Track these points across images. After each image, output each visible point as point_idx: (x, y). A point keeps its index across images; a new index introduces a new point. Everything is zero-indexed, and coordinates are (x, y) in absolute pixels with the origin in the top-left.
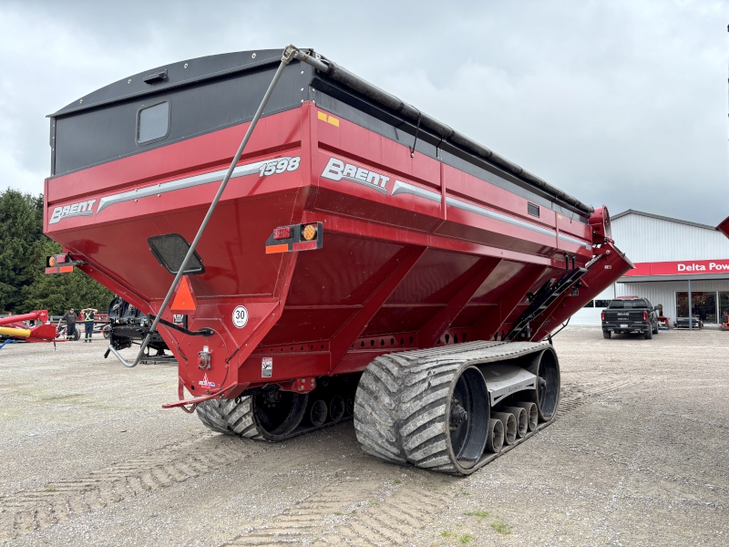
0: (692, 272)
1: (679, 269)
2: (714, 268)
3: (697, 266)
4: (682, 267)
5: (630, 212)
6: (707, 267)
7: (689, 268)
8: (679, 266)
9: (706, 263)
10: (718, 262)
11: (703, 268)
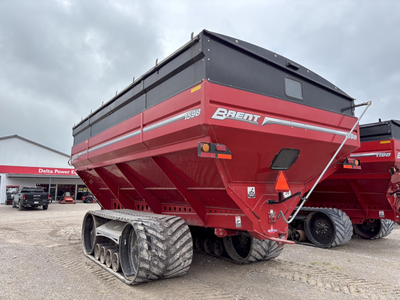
0: (46, 173)
1: (39, 172)
2: (57, 172)
3: (49, 171)
4: (41, 171)
5: (16, 136)
6: (54, 171)
7: (44, 171)
8: (40, 170)
9: (53, 169)
10: (59, 169)
11: (52, 172)
